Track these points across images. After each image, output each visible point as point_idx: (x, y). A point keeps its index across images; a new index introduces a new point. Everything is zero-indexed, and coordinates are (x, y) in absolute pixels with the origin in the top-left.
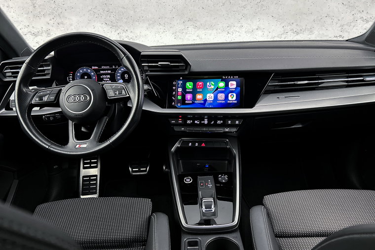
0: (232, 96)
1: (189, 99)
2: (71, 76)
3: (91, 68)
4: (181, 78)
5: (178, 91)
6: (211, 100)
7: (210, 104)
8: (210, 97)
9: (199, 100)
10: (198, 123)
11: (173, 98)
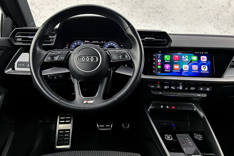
0: (204, 67)
1: (167, 68)
2: (67, 47)
3: (84, 42)
4: (160, 52)
5: (157, 62)
6: (186, 69)
7: (186, 73)
8: (186, 67)
9: (176, 69)
10: (174, 88)
11: (154, 67)
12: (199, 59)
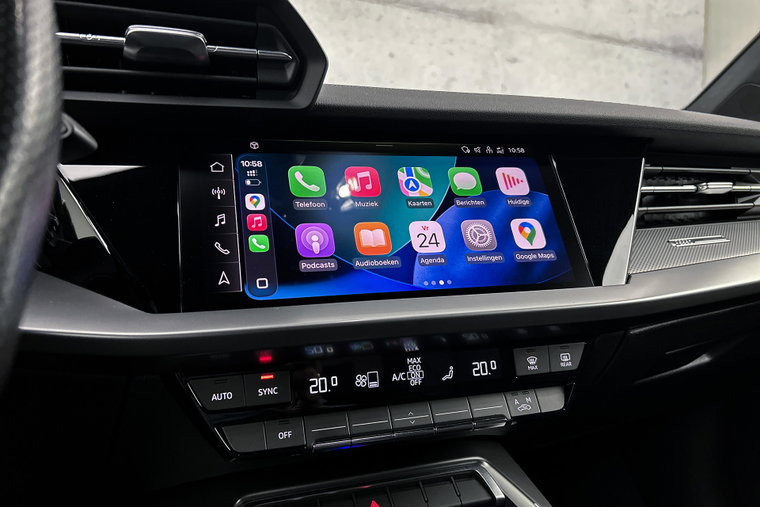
0: (527, 230)
1: (316, 248)
4: (254, 145)
5: (244, 212)
6: (433, 249)
7: (438, 271)
8: (427, 236)
9: (375, 253)
10: (374, 385)
11: (218, 245)
12: (489, 183)
